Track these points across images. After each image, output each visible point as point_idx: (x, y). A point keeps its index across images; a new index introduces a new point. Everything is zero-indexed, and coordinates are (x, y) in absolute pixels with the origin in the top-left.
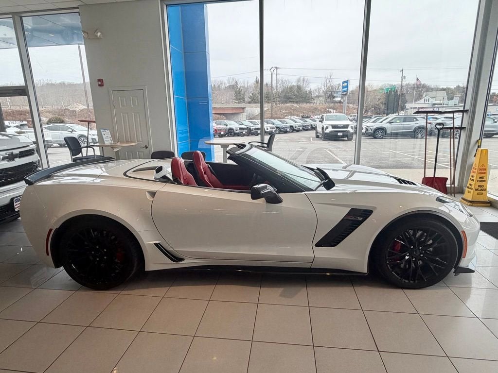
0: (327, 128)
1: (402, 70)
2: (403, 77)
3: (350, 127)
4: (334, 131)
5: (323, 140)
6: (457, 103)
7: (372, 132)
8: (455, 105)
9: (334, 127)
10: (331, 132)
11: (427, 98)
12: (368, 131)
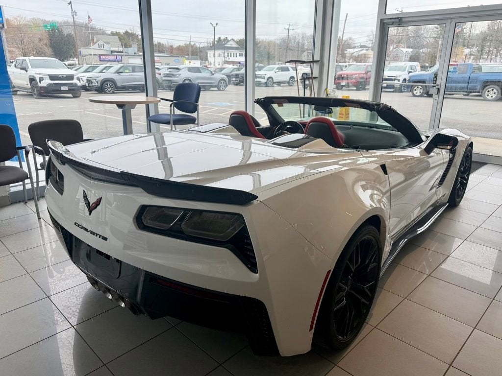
0: (41, 79)
1: (70, 3)
2: (74, 13)
3: (75, 77)
4: (55, 84)
5: (36, 98)
6: (136, 51)
7: (99, 85)
8: (135, 53)
9: (52, 77)
10: (50, 85)
11: (101, 42)
12: (93, 84)
